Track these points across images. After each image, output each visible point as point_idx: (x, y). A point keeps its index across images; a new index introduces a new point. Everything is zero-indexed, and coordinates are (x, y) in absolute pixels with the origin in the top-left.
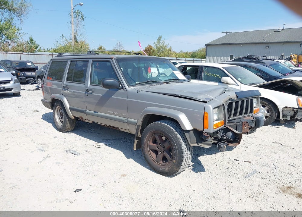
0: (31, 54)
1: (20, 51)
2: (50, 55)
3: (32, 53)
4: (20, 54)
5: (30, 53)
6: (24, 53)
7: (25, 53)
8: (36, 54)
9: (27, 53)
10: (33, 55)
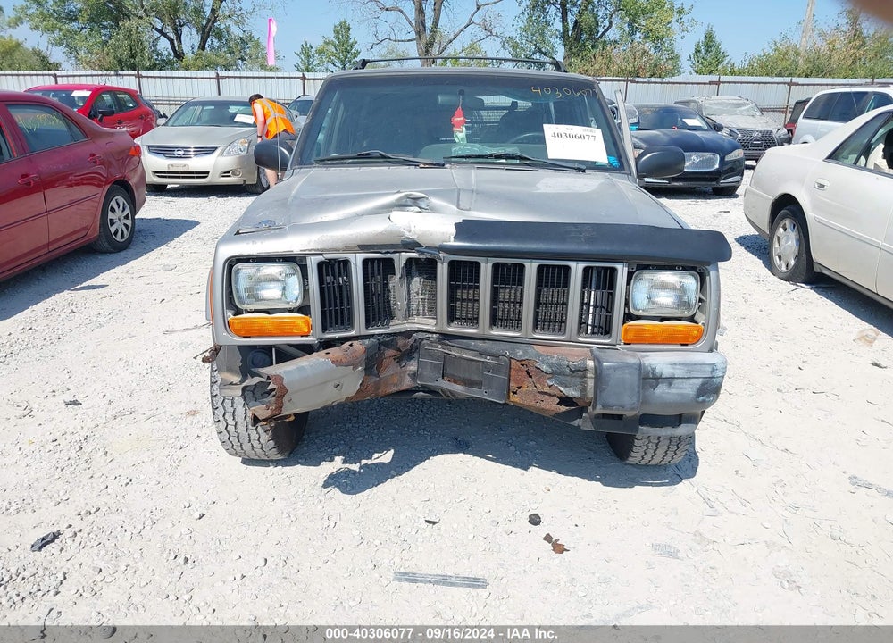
0: (655, 83)
1: (630, 74)
2: (710, 83)
3: (659, 80)
4: (627, 81)
5: (653, 79)
6: (637, 79)
7: (641, 80)
8: (671, 81)
9: (645, 80)
10: (661, 83)
